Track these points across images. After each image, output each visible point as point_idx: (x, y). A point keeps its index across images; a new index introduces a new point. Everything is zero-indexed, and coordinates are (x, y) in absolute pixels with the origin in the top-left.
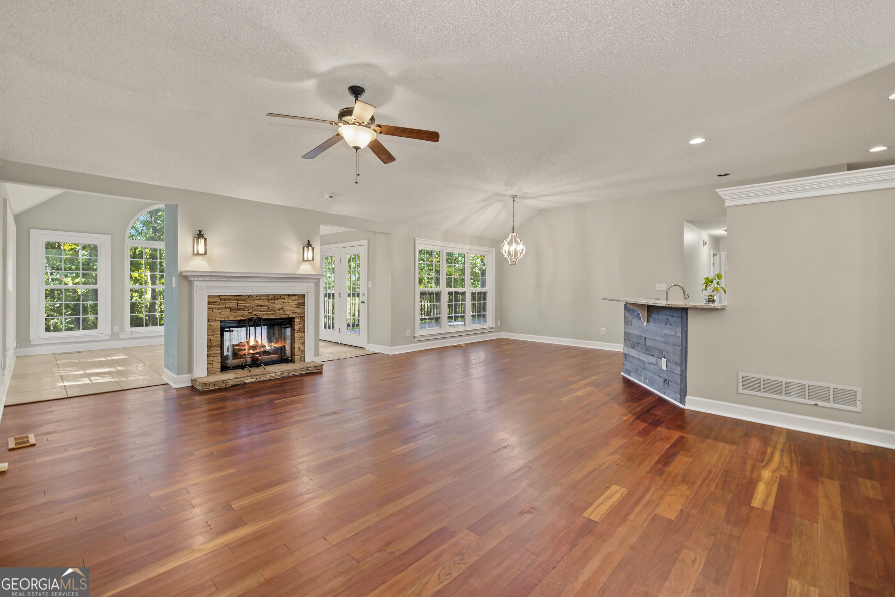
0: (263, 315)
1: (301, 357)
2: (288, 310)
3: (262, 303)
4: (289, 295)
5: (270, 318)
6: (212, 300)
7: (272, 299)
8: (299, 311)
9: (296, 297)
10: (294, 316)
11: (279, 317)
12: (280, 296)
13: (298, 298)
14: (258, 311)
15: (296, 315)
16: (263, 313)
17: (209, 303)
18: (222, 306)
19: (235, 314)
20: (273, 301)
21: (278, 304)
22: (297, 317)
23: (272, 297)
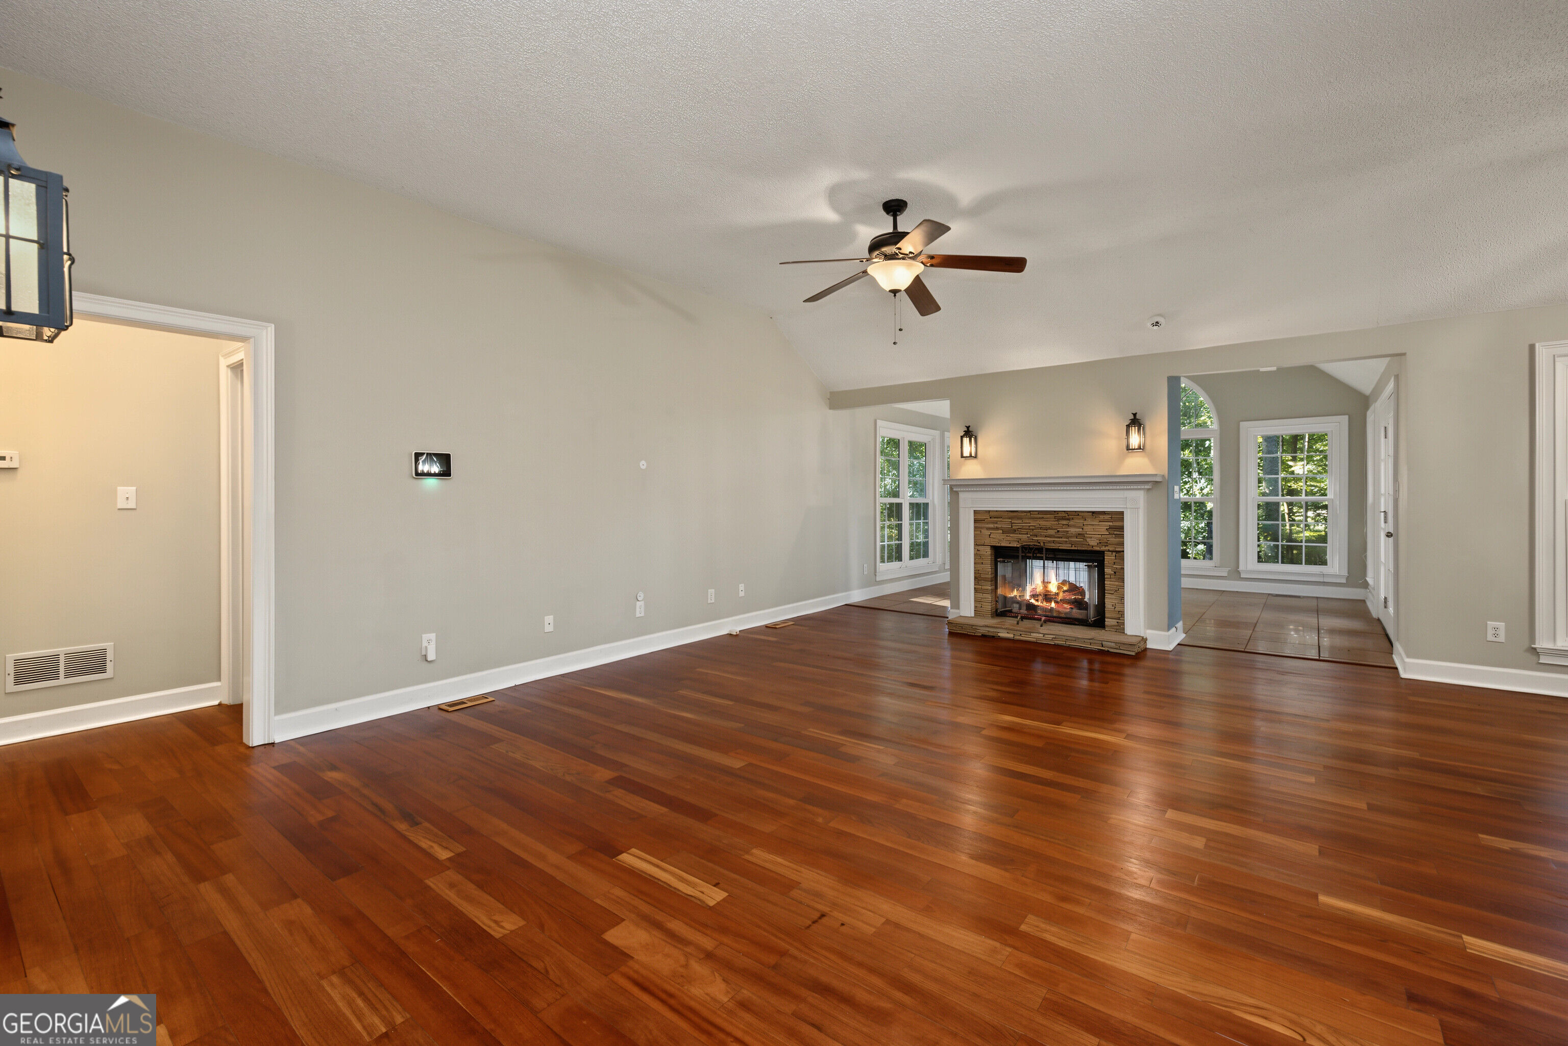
0: (1049, 542)
1: (1118, 622)
2: (1091, 538)
3: (1048, 524)
4: (1093, 512)
5: (1060, 548)
6: (979, 517)
7: (1063, 518)
8: (1113, 540)
9: (1107, 517)
10: (1103, 548)
11: (1076, 548)
12: (1077, 514)
13: (1111, 518)
14: (1041, 536)
15: (1107, 548)
16: (1048, 539)
17: (976, 521)
18: (991, 526)
19: (1009, 538)
20: (1065, 522)
21: (1074, 526)
22: (1109, 551)
23: (1064, 515)
